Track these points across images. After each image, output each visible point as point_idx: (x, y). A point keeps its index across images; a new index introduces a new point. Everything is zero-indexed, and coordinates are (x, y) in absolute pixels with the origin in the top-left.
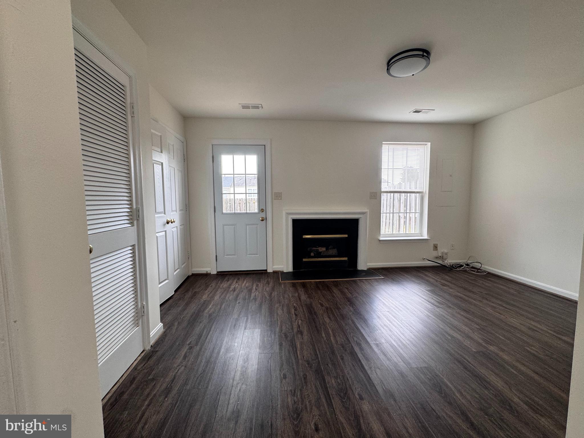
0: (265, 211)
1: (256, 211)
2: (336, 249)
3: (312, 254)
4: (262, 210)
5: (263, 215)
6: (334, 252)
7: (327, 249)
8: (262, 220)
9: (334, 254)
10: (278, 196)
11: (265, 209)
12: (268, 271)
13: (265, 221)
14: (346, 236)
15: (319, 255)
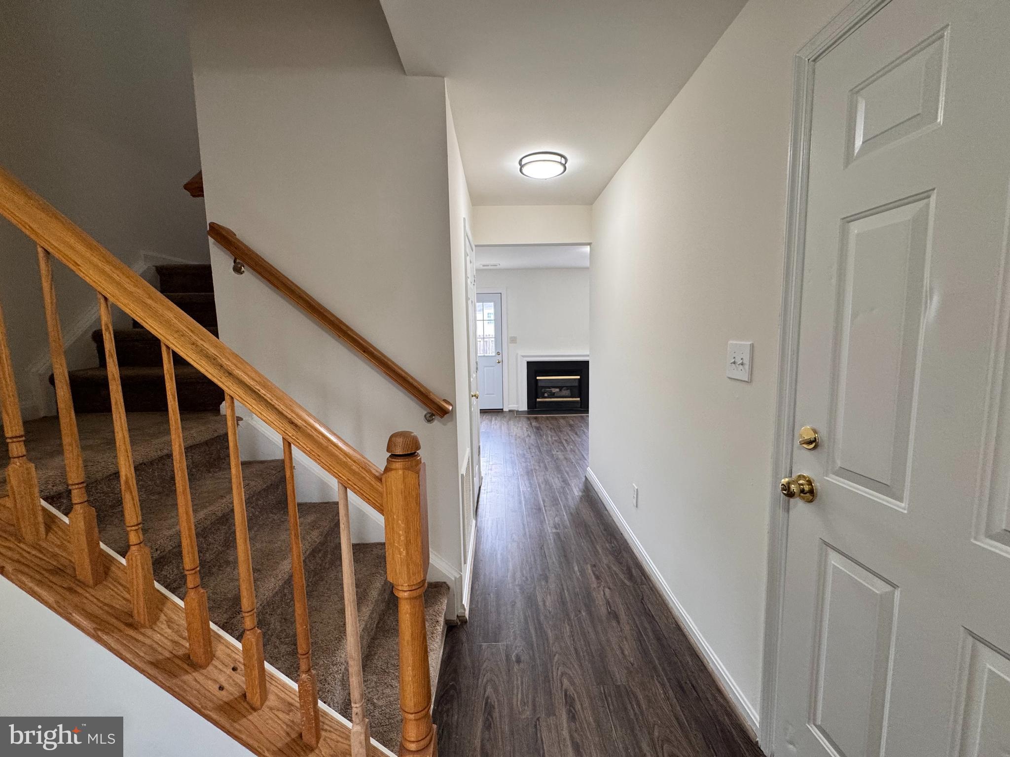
0: (501, 355)
1: (494, 354)
2: (569, 390)
3: (546, 395)
4: (498, 354)
5: (499, 358)
6: (567, 392)
7: (560, 390)
8: (499, 362)
9: (567, 395)
10: (513, 340)
11: (501, 352)
12: (504, 410)
13: (501, 363)
14: (579, 377)
15: (552, 395)
